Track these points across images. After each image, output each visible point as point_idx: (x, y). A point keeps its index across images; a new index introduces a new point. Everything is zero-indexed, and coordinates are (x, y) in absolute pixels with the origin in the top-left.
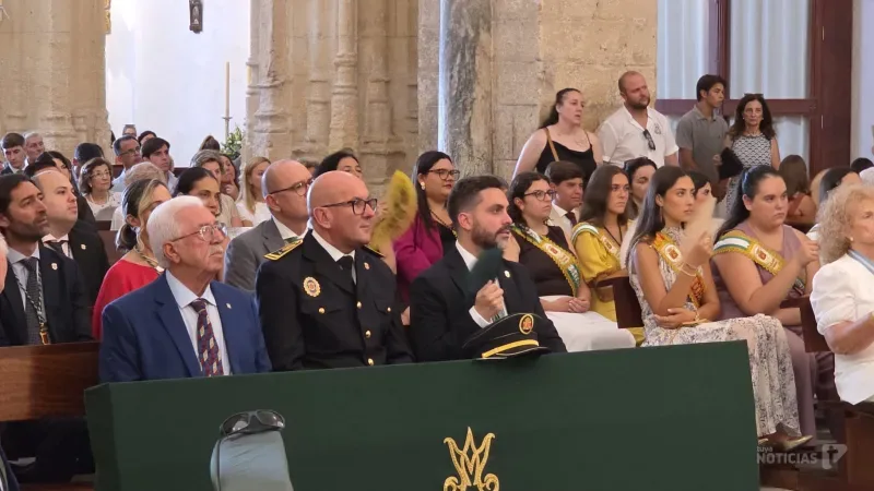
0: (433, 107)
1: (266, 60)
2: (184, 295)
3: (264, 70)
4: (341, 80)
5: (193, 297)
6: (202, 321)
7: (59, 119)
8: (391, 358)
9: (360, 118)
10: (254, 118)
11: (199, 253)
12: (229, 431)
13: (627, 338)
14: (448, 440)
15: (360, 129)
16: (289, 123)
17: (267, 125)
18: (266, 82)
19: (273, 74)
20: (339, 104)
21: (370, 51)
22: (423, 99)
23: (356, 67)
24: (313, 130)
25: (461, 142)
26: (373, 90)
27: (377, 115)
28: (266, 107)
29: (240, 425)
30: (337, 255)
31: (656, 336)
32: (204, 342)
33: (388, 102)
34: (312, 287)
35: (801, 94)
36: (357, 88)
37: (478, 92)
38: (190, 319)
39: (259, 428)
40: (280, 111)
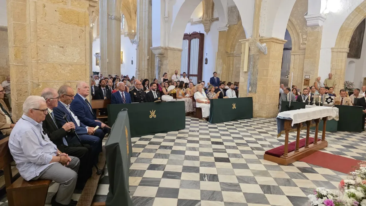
0: (156, 74)
1: (138, 68)
2: (121, 93)
3: (138, 69)
4: (146, 71)
5: (122, 93)
6: (123, 95)
7: (115, 73)
8: (145, 102)
9: (148, 75)
10: (136, 74)
11: (121, 88)
12: (121, 111)
13: (175, 100)
14: (150, 111)
15: (148, 76)
16: (140, 75)
17: (138, 75)
18: (138, 70)
19: (139, 69)
20: (146, 73)
21: (149, 67)
22: (155, 73)
23: (148, 69)
24: (143, 76)
25: (159, 78)
26: (150, 72)
27: (150, 75)
28: (138, 73)
29: (122, 110)
30: (138, 90)
31: (178, 100)
32: (123, 98)
33: (151, 73)
34: (135, 94)
35: (197, 74)
36: (148, 71)
37: (161, 72)
38: (121, 95)
39: (124, 110)
40: (139, 74)
